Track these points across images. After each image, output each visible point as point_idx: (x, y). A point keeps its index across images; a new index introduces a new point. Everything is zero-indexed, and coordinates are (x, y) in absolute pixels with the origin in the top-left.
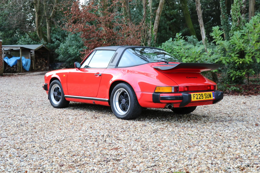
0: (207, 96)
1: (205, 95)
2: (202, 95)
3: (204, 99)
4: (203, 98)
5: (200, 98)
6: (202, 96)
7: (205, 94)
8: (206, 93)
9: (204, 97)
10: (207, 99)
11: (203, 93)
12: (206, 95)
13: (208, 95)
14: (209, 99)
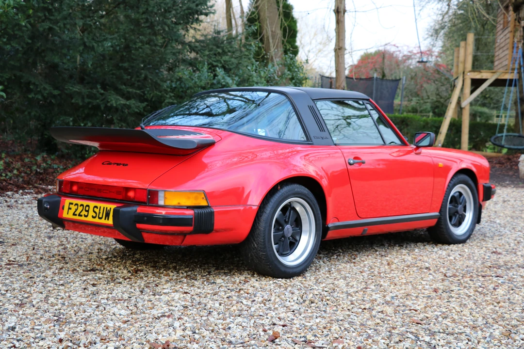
0: (99, 213)
1: (95, 209)
2: (87, 208)
3: (89, 219)
4: (86, 216)
5: (80, 215)
6: (86, 211)
7: (96, 207)
8: (98, 204)
9: (91, 213)
10: (97, 220)
11: (92, 204)
12: (97, 210)
13: (101, 211)
14: (103, 221)
